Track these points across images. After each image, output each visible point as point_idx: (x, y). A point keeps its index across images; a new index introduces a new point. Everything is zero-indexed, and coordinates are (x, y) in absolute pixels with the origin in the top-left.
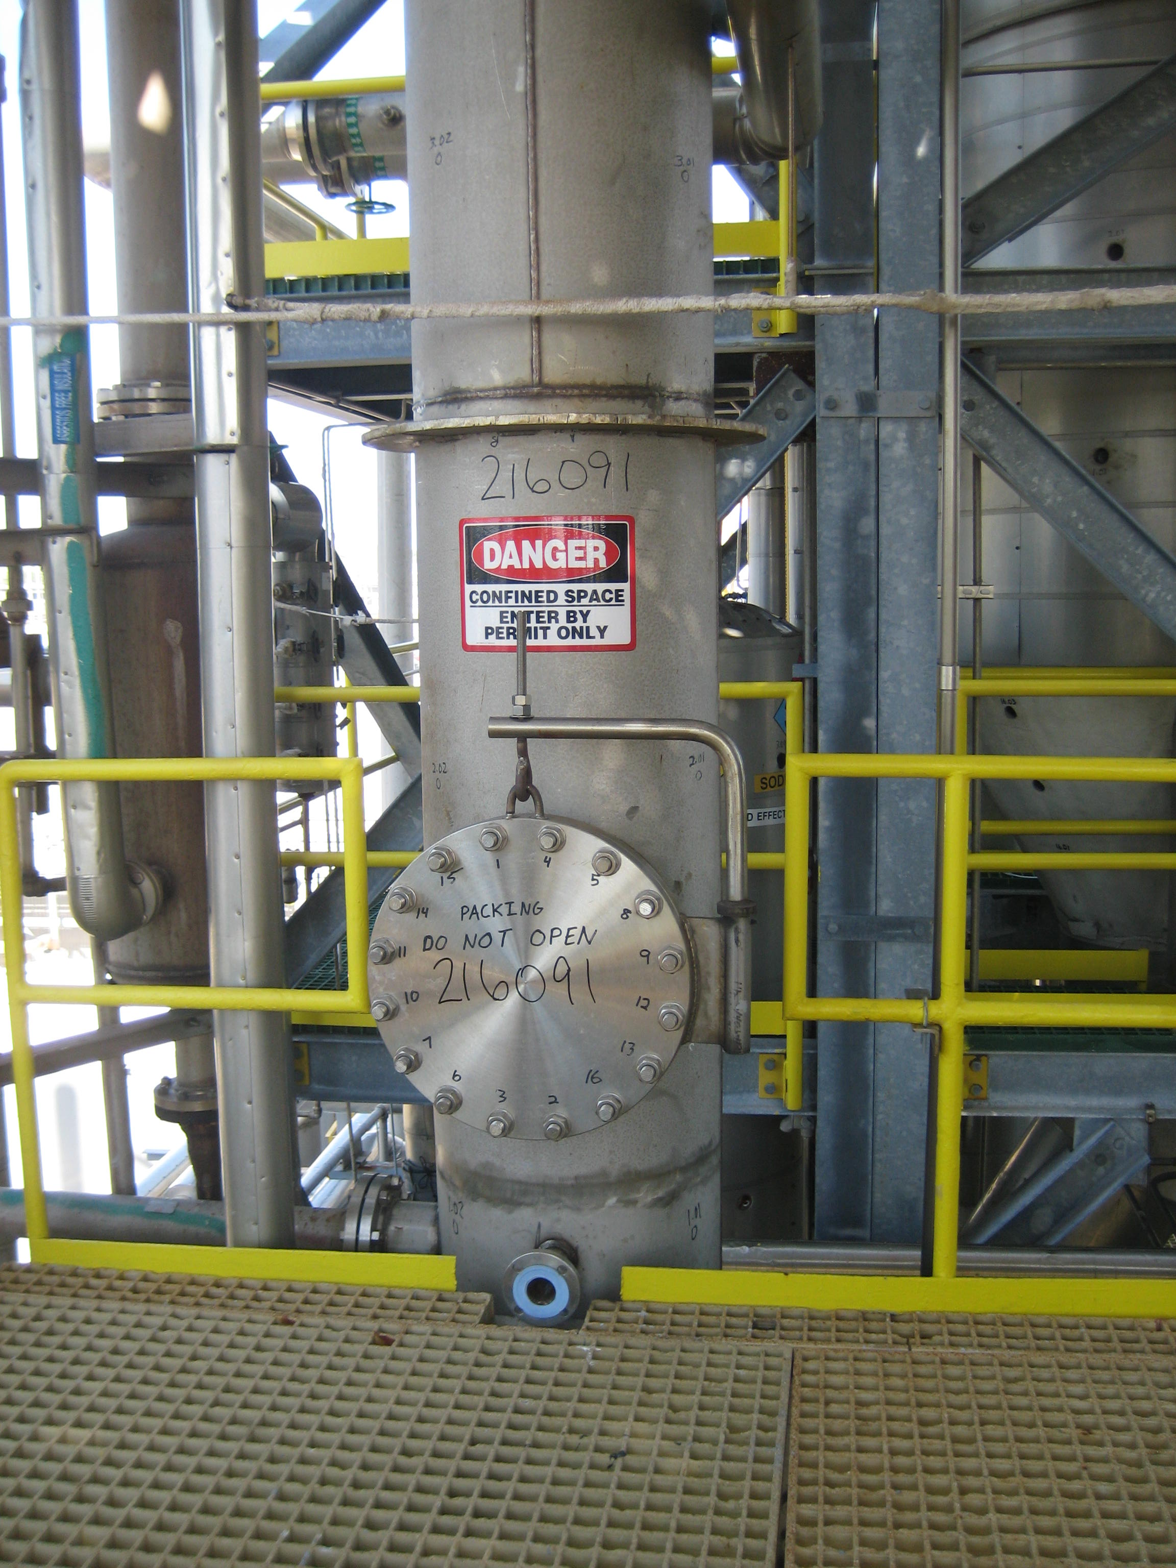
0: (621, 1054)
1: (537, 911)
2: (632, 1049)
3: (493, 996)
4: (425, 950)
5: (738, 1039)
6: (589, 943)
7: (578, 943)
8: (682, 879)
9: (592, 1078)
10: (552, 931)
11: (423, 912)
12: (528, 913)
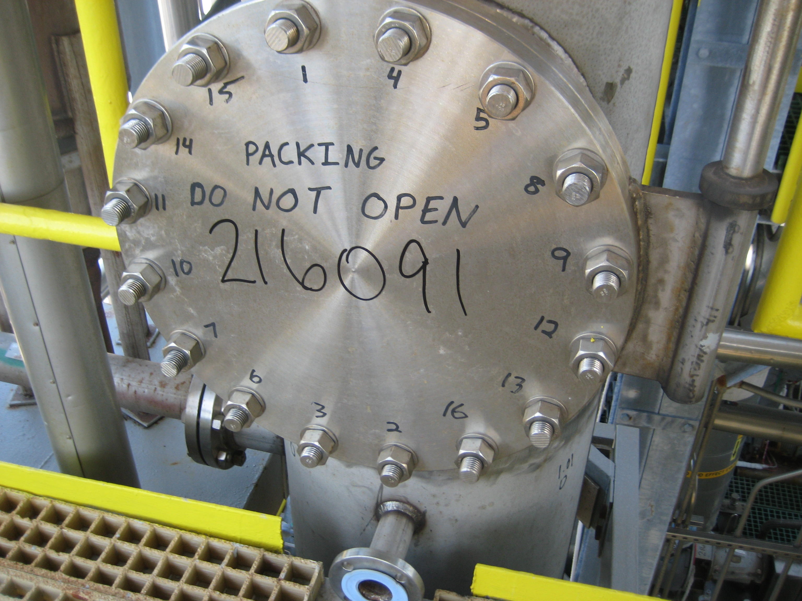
0: (501, 389)
1: (373, 162)
2: (520, 386)
3: (302, 284)
4: (193, 203)
5: (692, 384)
6: (464, 225)
7: (444, 223)
8: (618, 81)
9: (453, 411)
10: (399, 198)
11: (184, 145)
12: (357, 165)
